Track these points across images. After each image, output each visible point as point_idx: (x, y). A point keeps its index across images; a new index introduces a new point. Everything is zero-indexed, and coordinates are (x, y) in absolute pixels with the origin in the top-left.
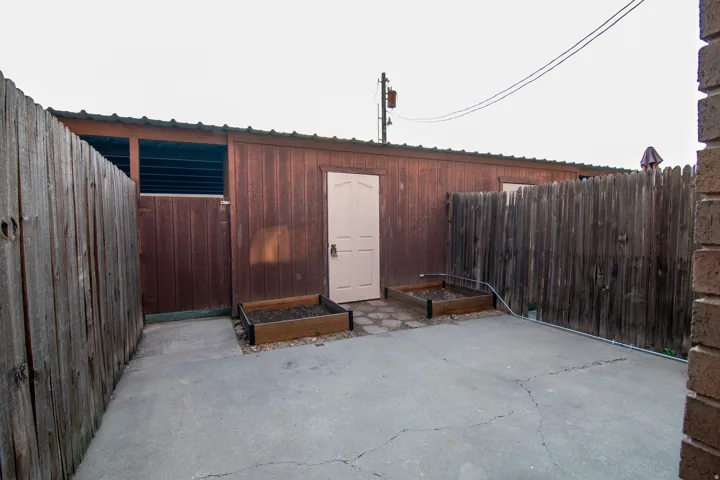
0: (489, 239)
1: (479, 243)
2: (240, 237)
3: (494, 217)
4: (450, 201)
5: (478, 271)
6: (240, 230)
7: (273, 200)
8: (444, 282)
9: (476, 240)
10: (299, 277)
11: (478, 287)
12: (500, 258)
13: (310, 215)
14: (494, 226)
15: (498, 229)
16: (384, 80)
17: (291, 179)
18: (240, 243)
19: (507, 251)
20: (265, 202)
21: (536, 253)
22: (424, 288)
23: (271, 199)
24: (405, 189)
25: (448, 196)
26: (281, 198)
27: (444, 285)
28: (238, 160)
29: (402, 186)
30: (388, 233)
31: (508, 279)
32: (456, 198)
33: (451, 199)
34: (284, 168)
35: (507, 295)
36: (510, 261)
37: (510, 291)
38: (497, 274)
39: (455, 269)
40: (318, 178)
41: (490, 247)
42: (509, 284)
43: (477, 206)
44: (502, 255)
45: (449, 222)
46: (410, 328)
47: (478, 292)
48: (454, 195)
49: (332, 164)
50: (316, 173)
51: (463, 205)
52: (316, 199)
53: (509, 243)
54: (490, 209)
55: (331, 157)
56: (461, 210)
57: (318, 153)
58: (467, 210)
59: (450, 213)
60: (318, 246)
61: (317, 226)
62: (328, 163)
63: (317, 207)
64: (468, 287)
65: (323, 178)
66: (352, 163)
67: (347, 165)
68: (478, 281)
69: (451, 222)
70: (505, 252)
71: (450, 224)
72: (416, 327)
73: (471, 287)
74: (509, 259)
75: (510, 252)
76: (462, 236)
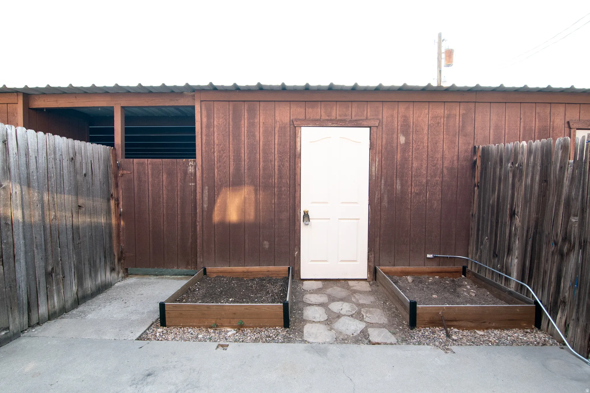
0: (534, 216)
1: (518, 221)
2: (206, 199)
3: (545, 179)
4: (478, 158)
5: (515, 262)
6: (206, 192)
7: (240, 160)
8: (464, 268)
9: (513, 214)
10: (266, 244)
11: (512, 288)
12: (553, 248)
13: (280, 177)
14: (543, 194)
15: (552, 200)
16: (440, 40)
17: (260, 135)
18: (205, 206)
19: (566, 238)
20: (232, 163)
22: (432, 273)
23: (238, 159)
24: (407, 143)
25: (475, 150)
26: (249, 158)
27: (464, 271)
28: (205, 120)
29: (402, 139)
30: (381, 200)
31: (566, 284)
32: (486, 153)
33: (479, 153)
34: (252, 125)
35: (563, 312)
36: (572, 255)
37: (567, 307)
38: (545, 272)
39: (481, 252)
40: (291, 134)
41: (536, 227)
42: (567, 295)
43: (516, 164)
44: (556, 244)
45: (475, 186)
46: (370, 341)
47: (510, 293)
48: (483, 149)
49: (307, 117)
50: (289, 129)
51: (496, 163)
52: (288, 158)
53: (570, 223)
54: (539, 168)
55: (307, 109)
56: (492, 170)
57: (291, 105)
58: (501, 169)
59: (478, 173)
60: (289, 211)
61: (289, 189)
62: (302, 117)
63: (289, 168)
64: (498, 283)
65: (297, 134)
66: (334, 114)
67: (327, 118)
68: (514, 278)
69: (478, 186)
70: (563, 239)
71: (476, 188)
72: (378, 344)
73: (503, 285)
74: (570, 251)
75: (572, 240)
76: (493, 206)
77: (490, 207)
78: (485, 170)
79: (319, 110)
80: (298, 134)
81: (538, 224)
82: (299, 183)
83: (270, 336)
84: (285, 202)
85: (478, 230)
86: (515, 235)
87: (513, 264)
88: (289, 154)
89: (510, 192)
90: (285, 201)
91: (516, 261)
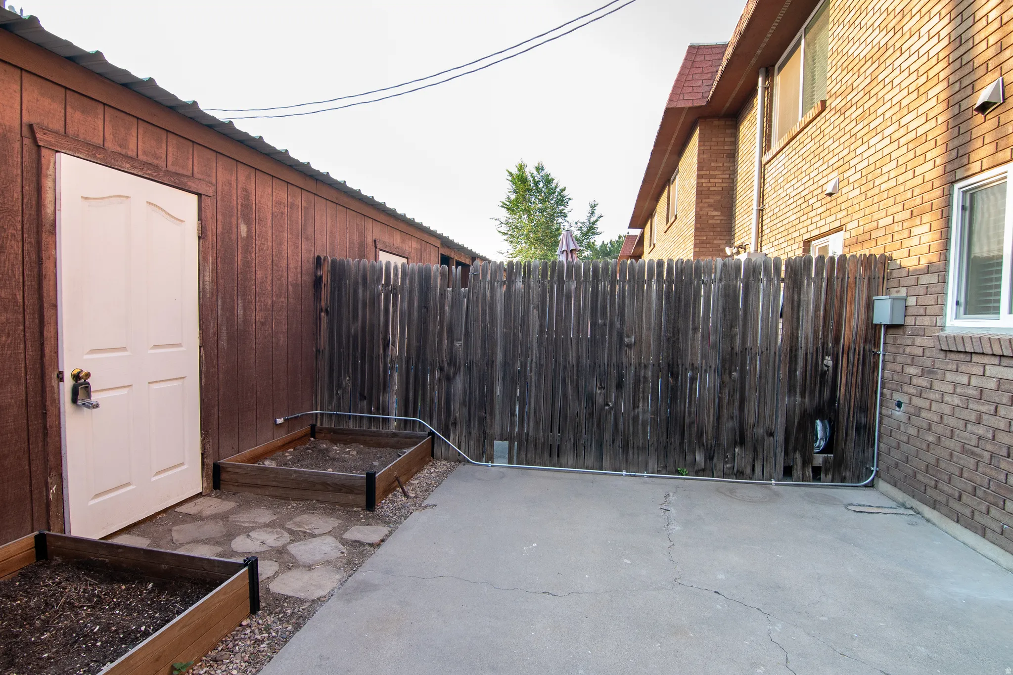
0: (414, 343)
3: (424, 304)
4: (325, 272)
5: (393, 400)
8: (313, 427)
9: (387, 345)
11: (393, 427)
12: (439, 373)
14: (424, 322)
15: (433, 327)
19: (452, 361)
21: (505, 364)
22: (284, 447)
24: (249, 236)
25: (319, 262)
27: (313, 432)
29: (243, 229)
31: (456, 406)
32: (338, 270)
33: (327, 267)
35: (454, 433)
36: (457, 378)
37: (458, 427)
38: (432, 400)
39: (339, 398)
40: (25, 164)
41: (418, 358)
42: (457, 415)
43: (389, 286)
44: (441, 369)
45: (321, 310)
46: (371, 545)
47: (394, 435)
48: (334, 262)
49: (70, 132)
50: (17, 145)
51: (356, 283)
52: (16, 230)
53: (454, 348)
54: (417, 293)
55: (69, 110)
56: (351, 292)
57: (24, 81)
58: (365, 290)
59: (325, 293)
60: (23, 380)
61: (20, 317)
62: (58, 126)
63: (20, 257)
64: (373, 429)
65: (44, 167)
66: (132, 145)
67: (119, 150)
68: (394, 416)
69: (327, 312)
70: (448, 364)
71: (323, 314)
72: (383, 541)
73: (381, 430)
74: (455, 374)
75: (458, 364)
76: (355, 337)
77: (351, 339)
78: (338, 290)
79: (100, 123)
80: (48, 169)
81: (421, 350)
82: (53, 302)
83: (257, 640)
84: (10, 357)
85: (331, 370)
86: (392, 368)
87: (391, 402)
88: (20, 218)
89: (382, 319)
90: (9, 352)
91: (395, 398)
